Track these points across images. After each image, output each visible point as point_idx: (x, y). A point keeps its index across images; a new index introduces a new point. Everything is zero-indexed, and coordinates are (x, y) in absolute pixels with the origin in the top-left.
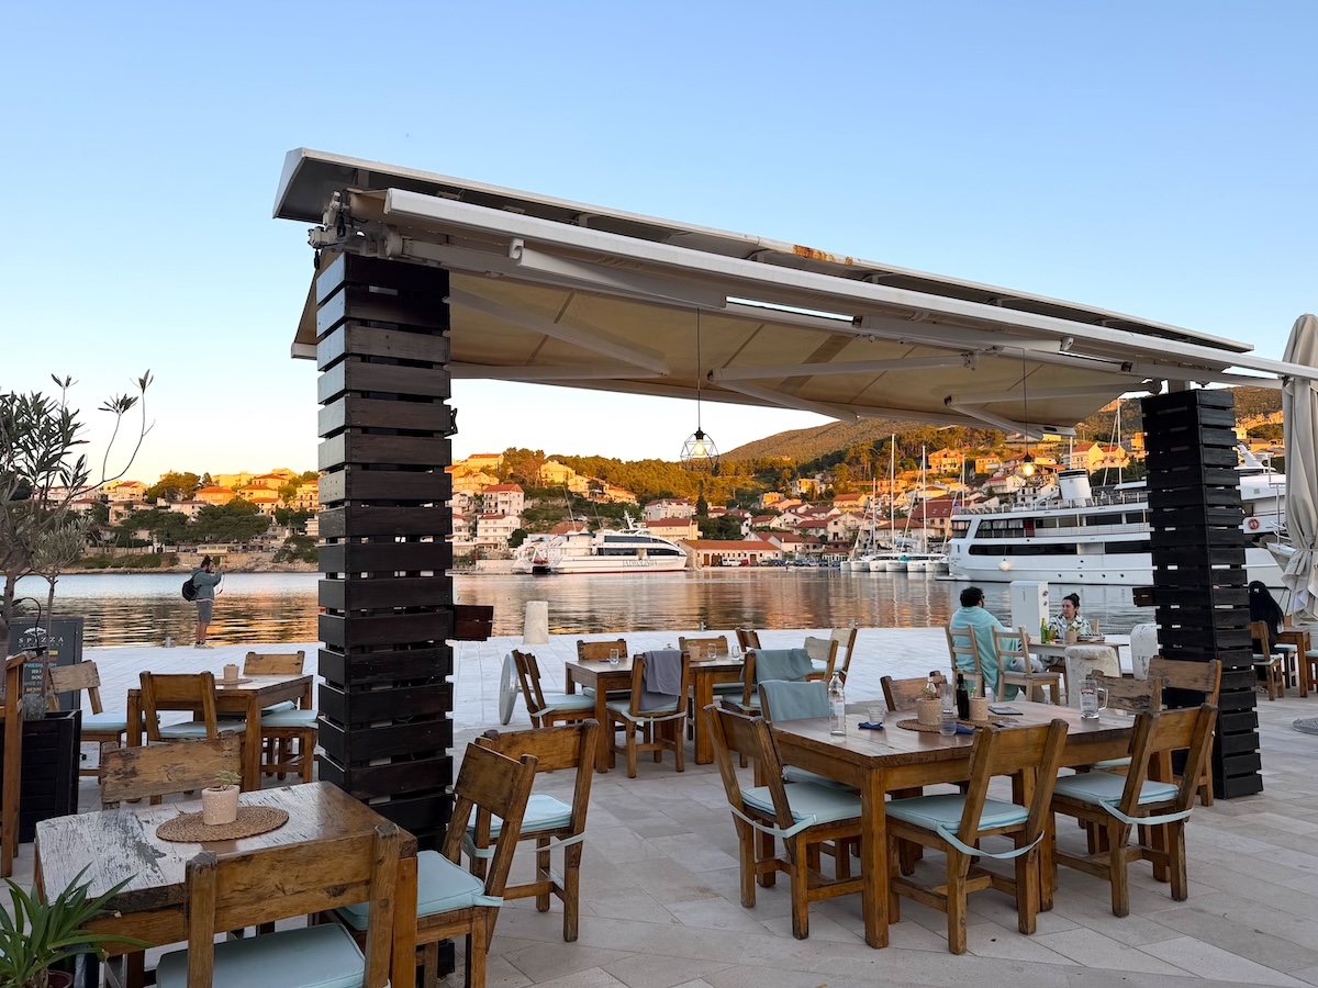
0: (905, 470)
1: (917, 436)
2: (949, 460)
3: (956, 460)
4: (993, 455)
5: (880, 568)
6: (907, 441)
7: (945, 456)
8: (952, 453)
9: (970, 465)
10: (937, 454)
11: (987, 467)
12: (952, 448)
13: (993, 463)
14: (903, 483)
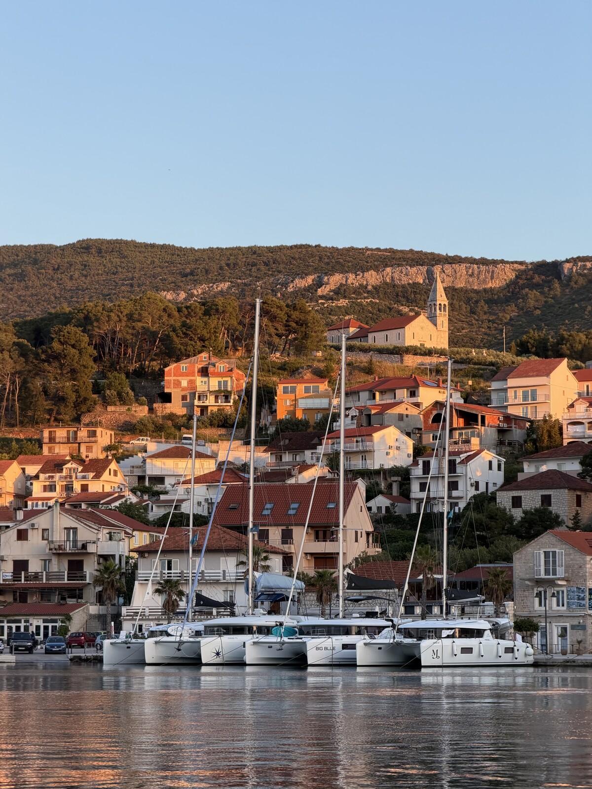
0: (106, 402)
1: (130, 317)
2: (214, 383)
3: (230, 384)
4: (308, 375)
5: (226, 657)
6: (106, 327)
7: (204, 372)
8: (221, 365)
9: (267, 397)
10: (184, 365)
11: (303, 404)
12: (220, 353)
13: (318, 396)
14: (105, 437)
